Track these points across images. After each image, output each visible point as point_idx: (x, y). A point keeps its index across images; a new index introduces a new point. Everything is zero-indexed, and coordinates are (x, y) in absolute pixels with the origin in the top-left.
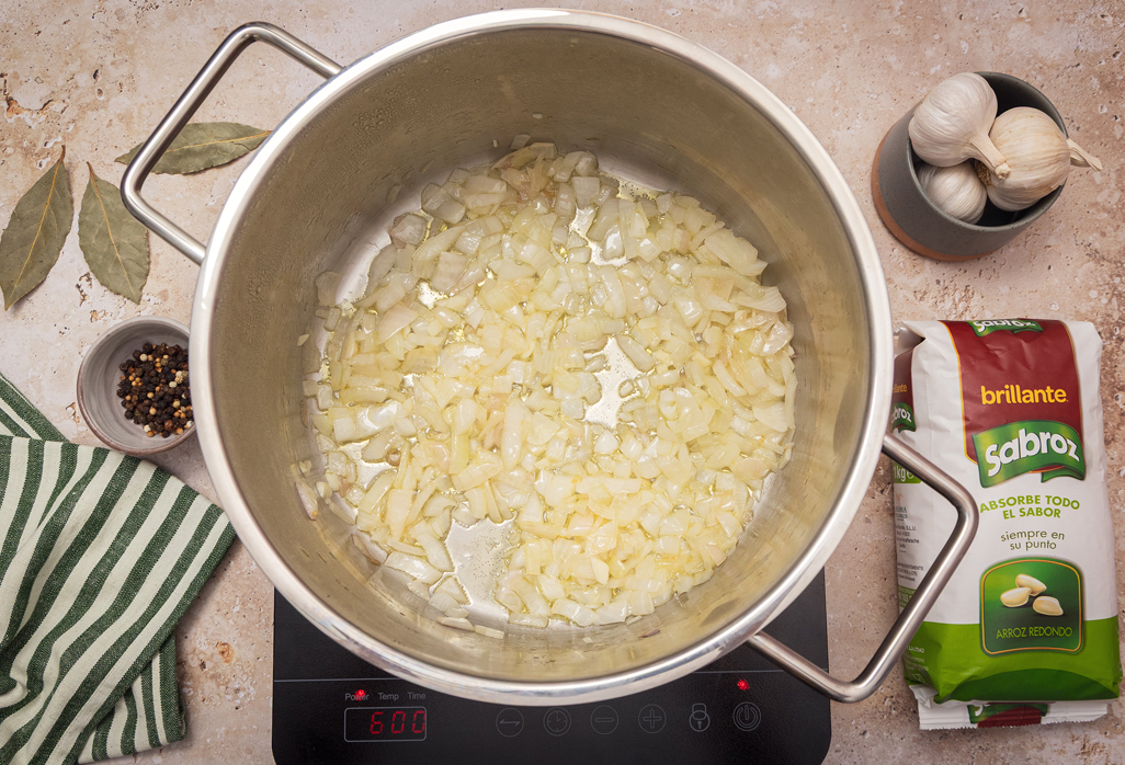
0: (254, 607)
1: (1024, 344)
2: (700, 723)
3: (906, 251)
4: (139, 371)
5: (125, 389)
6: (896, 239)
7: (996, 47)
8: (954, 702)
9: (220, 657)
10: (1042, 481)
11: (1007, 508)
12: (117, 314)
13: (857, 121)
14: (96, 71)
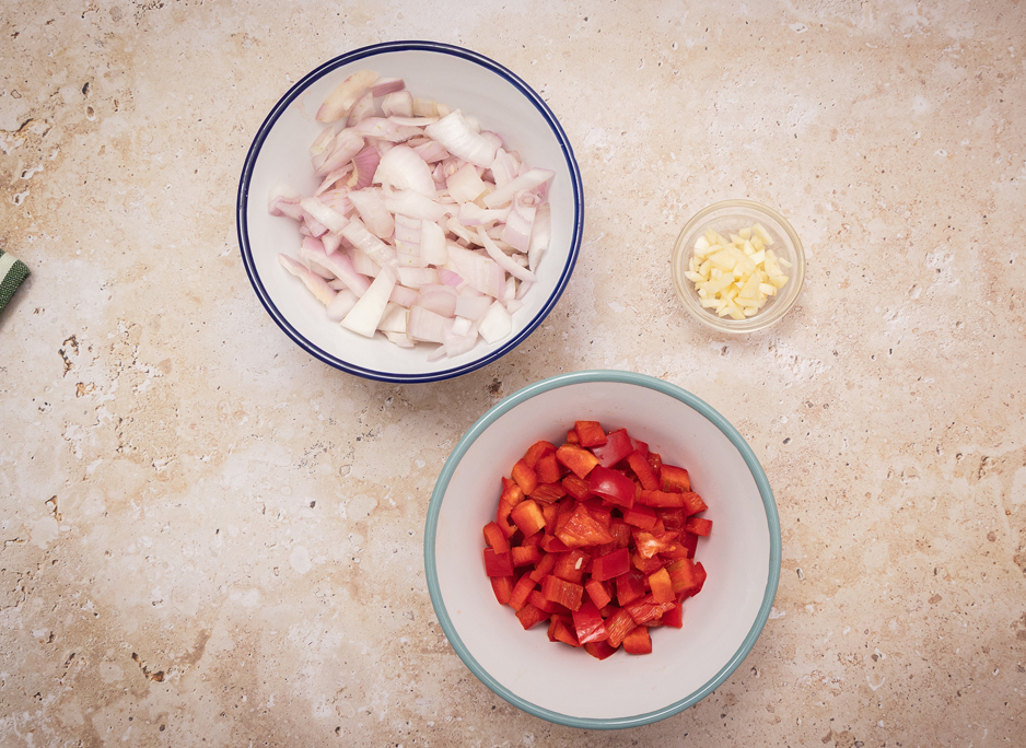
14: (87, 84)
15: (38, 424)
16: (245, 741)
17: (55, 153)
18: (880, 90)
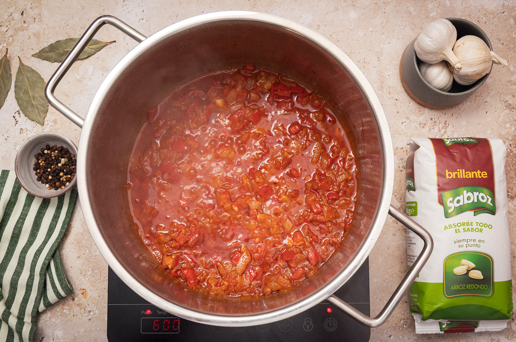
0: (98, 272)
1: (468, 150)
2: (308, 327)
3: (416, 104)
4: (44, 158)
5: (37, 167)
6: (411, 98)
7: (463, 3)
8: (431, 320)
9: (82, 295)
10: (474, 215)
11: (457, 228)
12: (33, 131)
13: (394, 39)
14: (23, 12)
15: (5, 145)
16: (88, 268)
17: (11, 39)
18: (337, 9)
